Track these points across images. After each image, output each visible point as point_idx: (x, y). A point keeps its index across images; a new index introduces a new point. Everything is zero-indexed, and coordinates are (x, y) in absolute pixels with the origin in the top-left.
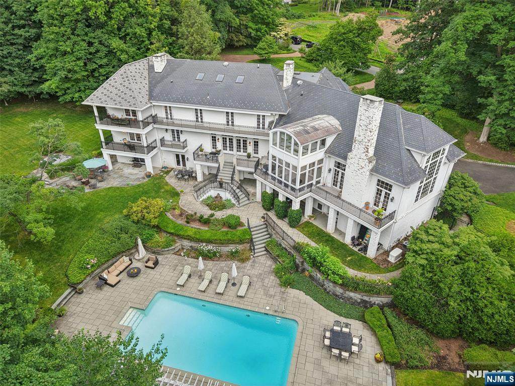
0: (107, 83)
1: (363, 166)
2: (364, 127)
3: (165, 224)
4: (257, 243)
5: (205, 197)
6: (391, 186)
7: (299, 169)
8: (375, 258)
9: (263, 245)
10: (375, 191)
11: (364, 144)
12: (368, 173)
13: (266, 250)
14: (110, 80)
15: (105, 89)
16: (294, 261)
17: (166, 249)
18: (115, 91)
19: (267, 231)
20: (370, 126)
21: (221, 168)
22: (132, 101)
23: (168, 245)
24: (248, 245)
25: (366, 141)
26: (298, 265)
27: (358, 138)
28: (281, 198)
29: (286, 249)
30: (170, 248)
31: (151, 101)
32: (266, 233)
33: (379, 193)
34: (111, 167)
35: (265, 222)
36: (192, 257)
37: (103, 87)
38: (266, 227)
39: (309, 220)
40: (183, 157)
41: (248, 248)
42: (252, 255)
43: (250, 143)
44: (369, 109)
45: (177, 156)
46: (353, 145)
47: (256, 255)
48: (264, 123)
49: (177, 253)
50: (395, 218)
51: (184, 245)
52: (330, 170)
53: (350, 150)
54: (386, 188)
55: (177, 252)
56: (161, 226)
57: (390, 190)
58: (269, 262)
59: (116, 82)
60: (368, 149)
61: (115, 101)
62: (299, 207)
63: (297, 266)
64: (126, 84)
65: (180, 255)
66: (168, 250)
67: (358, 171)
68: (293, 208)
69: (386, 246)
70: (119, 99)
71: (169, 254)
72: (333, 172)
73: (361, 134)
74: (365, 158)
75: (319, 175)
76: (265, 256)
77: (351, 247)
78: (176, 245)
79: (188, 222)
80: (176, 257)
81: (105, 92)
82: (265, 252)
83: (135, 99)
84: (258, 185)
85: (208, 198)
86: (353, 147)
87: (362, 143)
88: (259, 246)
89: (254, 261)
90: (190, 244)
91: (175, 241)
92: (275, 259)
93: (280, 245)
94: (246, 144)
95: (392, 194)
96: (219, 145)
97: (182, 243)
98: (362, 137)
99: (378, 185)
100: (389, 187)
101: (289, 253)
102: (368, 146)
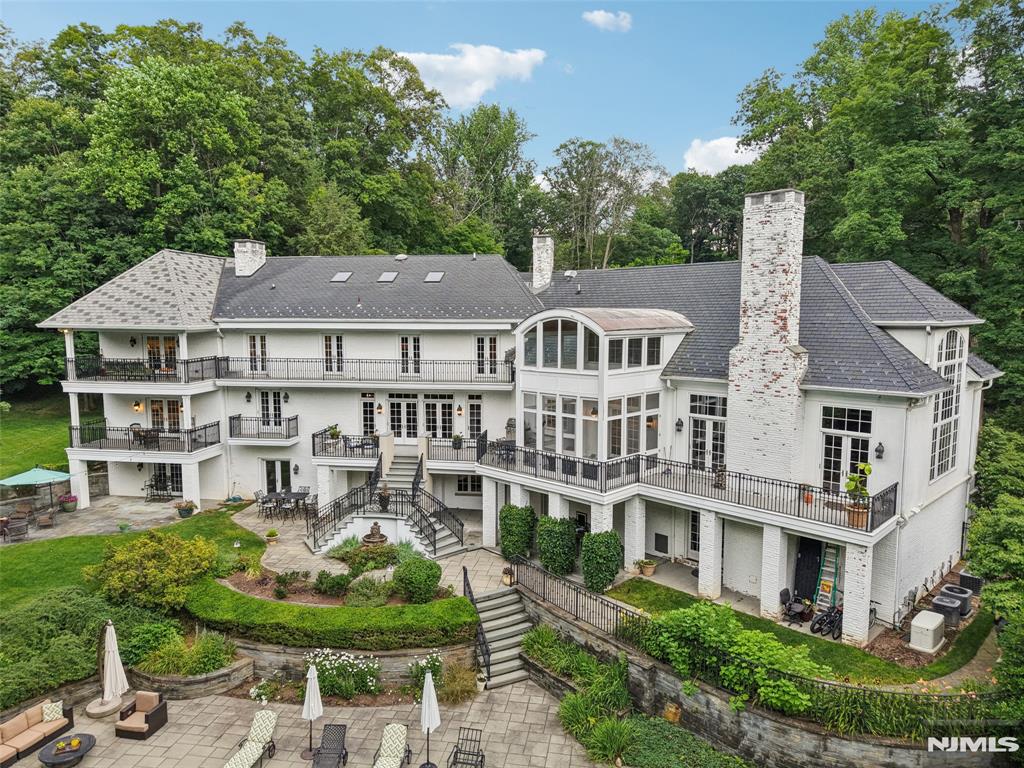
0: (113, 283)
1: (779, 370)
2: (765, 268)
3: (207, 600)
4: (494, 645)
5: (337, 541)
6: (867, 415)
7: (603, 408)
8: (872, 647)
9: (515, 651)
10: (821, 445)
11: (773, 309)
12: (796, 390)
13: (526, 665)
14: (123, 278)
15: (105, 294)
16: (621, 674)
17: (198, 677)
18: (128, 296)
19: (523, 611)
20: (782, 259)
21: (385, 470)
22: (168, 312)
23: (209, 661)
24: (469, 651)
25: (777, 299)
26: (639, 685)
27: (753, 301)
28: (557, 511)
29: (590, 649)
30: (215, 673)
31: (217, 320)
32: (519, 617)
33: (832, 446)
34: (84, 502)
35: (515, 586)
36: (282, 700)
37: (99, 291)
38: (520, 601)
39: (641, 576)
40: (285, 465)
41: (468, 663)
42: (481, 680)
43: (460, 409)
44: (773, 215)
45: (271, 465)
46: (742, 325)
47: (494, 681)
48: (493, 356)
49: (238, 691)
50: (898, 510)
51: (262, 663)
52: (679, 425)
53: (735, 341)
54: (852, 427)
55: (236, 688)
56: (193, 608)
57: (866, 428)
58: (539, 699)
59: (135, 280)
60: (784, 319)
61: (123, 314)
62: (611, 526)
63: (634, 691)
64: (160, 283)
65: (246, 696)
66: (206, 680)
67: (766, 390)
68: (594, 531)
69: (889, 613)
70: (134, 311)
71: (208, 693)
72: (688, 428)
73: (760, 286)
74: (782, 346)
75: (652, 442)
76: (522, 685)
77: (785, 624)
78: (236, 665)
79: (280, 596)
80: (231, 701)
81: (103, 300)
82: (522, 673)
83: (176, 309)
84: (488, 489)
85: (346, 542)
86: (742, 329)
87: (766, 309)
88: (504, 656)
89: (489, 700)
90: (283, 659)
91: (234, 653)
92: (555, 687)
93: (570, 639)
94: (450, 414)
95: (874, 439)
96: (382, 423)
97: (256, 657)
98: (764, 294)
99: (826, 424)
100: (860, 421)
101: (603, 657)
102: (785, 311)
